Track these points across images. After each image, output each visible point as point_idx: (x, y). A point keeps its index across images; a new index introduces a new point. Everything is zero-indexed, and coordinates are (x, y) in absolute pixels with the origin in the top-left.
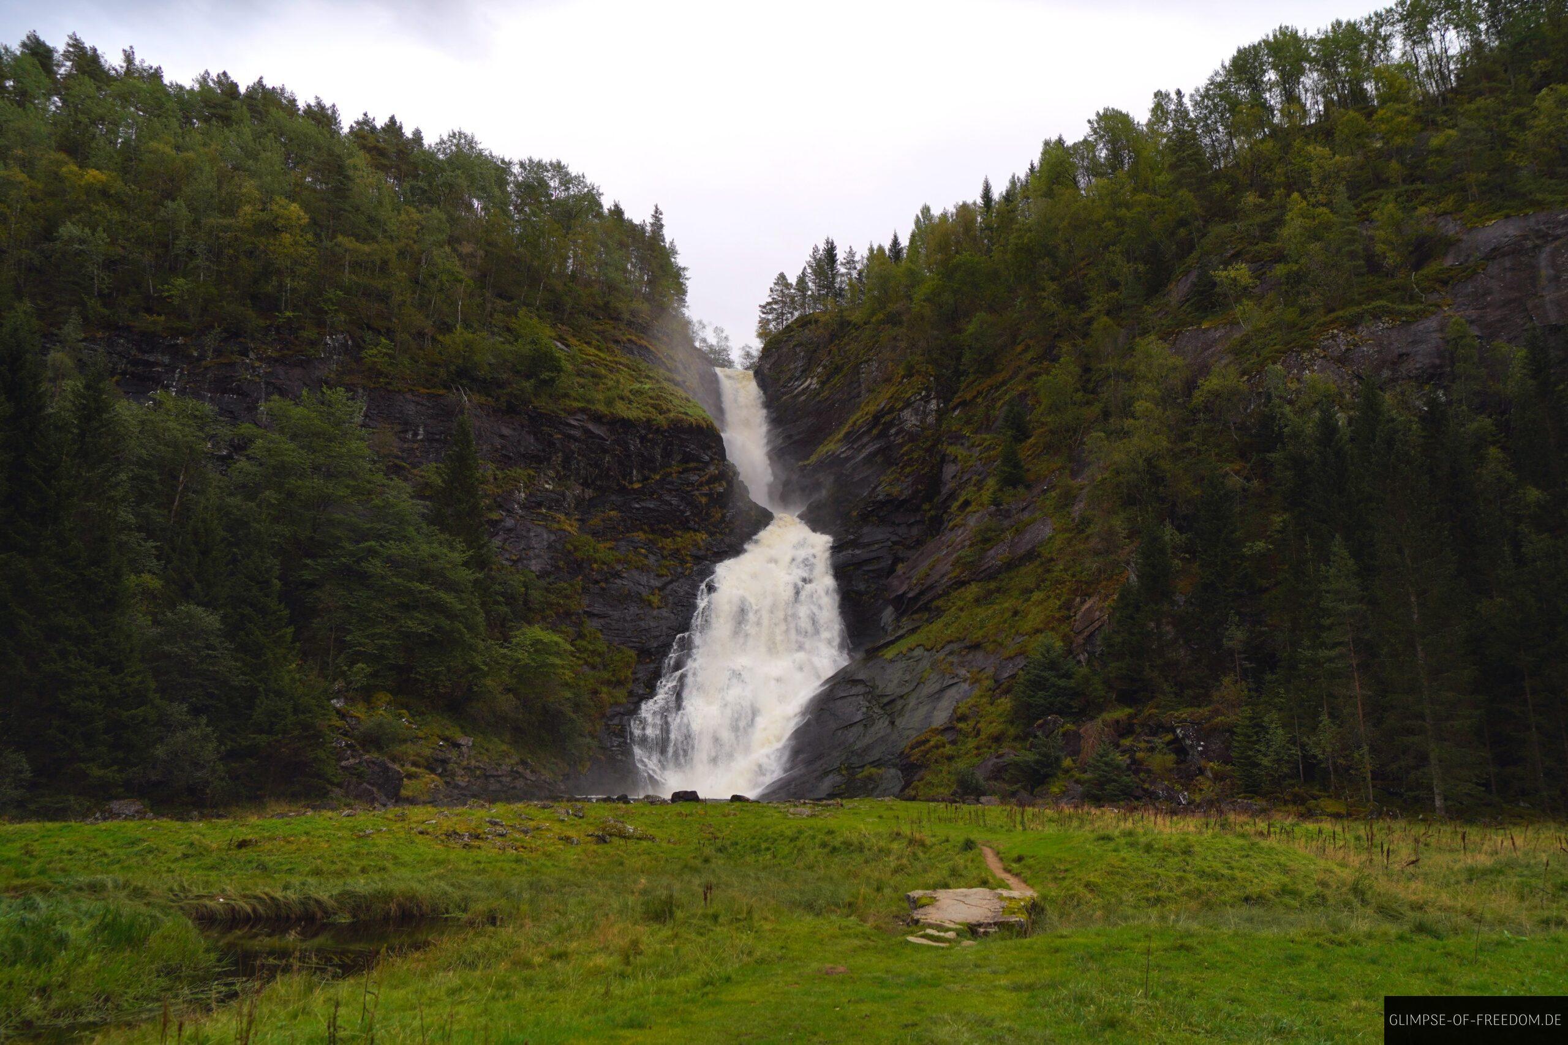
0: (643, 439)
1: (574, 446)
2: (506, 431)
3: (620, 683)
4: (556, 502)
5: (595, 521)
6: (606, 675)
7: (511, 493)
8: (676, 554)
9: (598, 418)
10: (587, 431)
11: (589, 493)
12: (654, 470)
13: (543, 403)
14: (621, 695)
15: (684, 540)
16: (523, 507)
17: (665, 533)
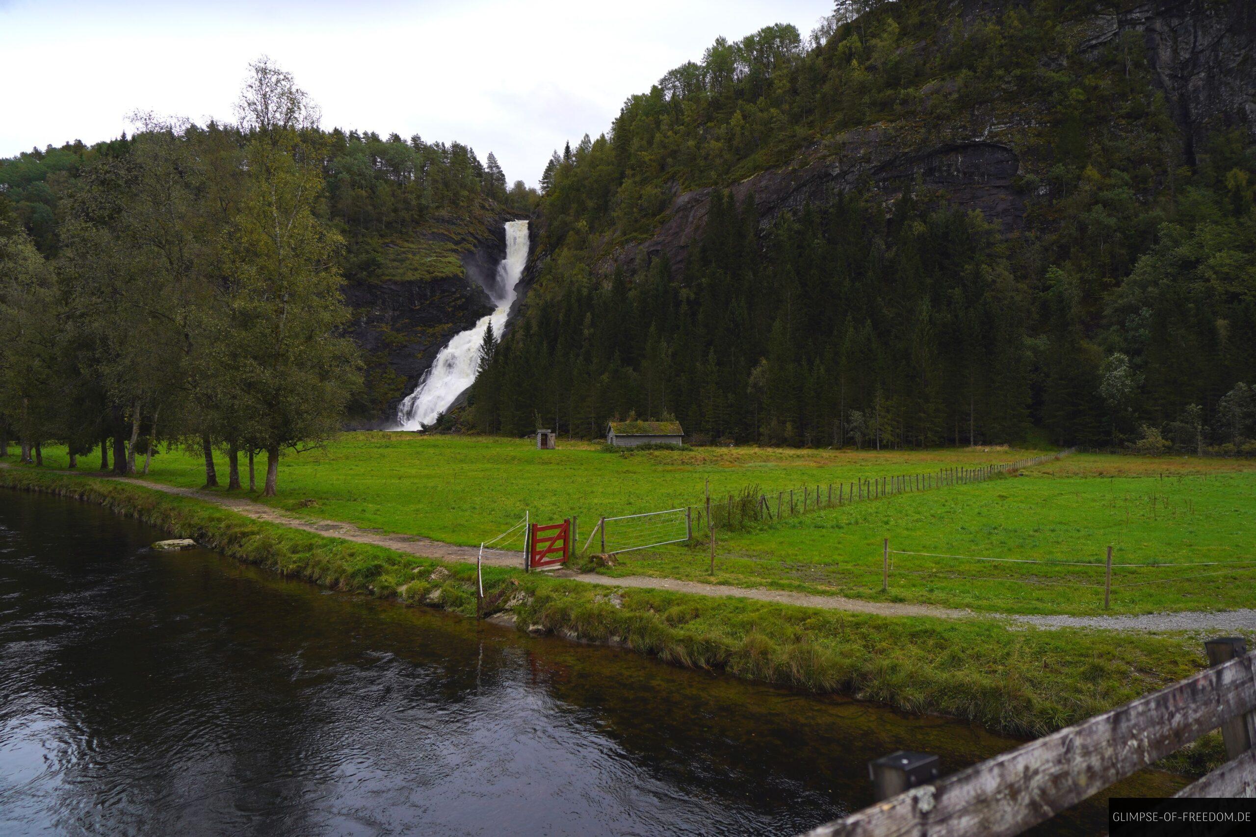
0: (419, 287)
1: (386, 296)
2: (357, 293)
3: (399, 390)
4: (380, 319)
5: (398, 325)
6: (393, 387)
7: (359, 319)
8: (433, 335)
9: (395, 283)
10: (391, 289)
11: (397, 313)
12: (427, 300)
13: (374, 281)
14: (397, 394)
15: (438, 329)
16: (366, 323)
17: (430, 326)
